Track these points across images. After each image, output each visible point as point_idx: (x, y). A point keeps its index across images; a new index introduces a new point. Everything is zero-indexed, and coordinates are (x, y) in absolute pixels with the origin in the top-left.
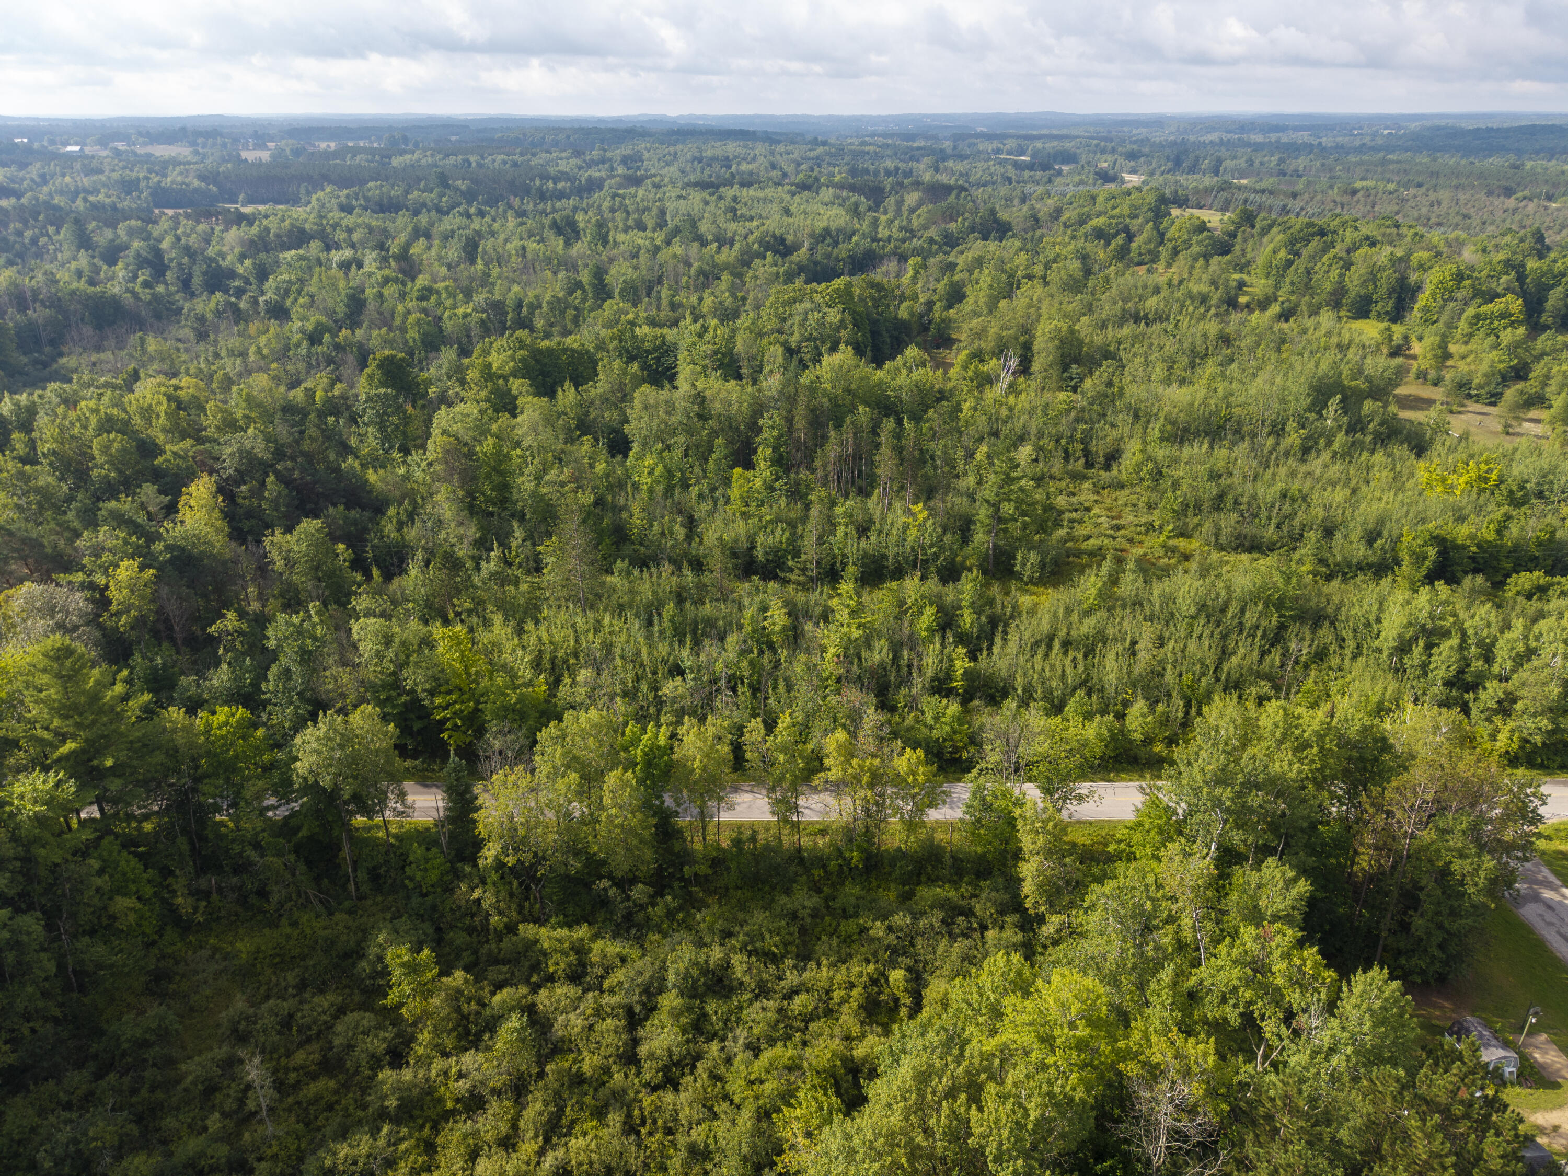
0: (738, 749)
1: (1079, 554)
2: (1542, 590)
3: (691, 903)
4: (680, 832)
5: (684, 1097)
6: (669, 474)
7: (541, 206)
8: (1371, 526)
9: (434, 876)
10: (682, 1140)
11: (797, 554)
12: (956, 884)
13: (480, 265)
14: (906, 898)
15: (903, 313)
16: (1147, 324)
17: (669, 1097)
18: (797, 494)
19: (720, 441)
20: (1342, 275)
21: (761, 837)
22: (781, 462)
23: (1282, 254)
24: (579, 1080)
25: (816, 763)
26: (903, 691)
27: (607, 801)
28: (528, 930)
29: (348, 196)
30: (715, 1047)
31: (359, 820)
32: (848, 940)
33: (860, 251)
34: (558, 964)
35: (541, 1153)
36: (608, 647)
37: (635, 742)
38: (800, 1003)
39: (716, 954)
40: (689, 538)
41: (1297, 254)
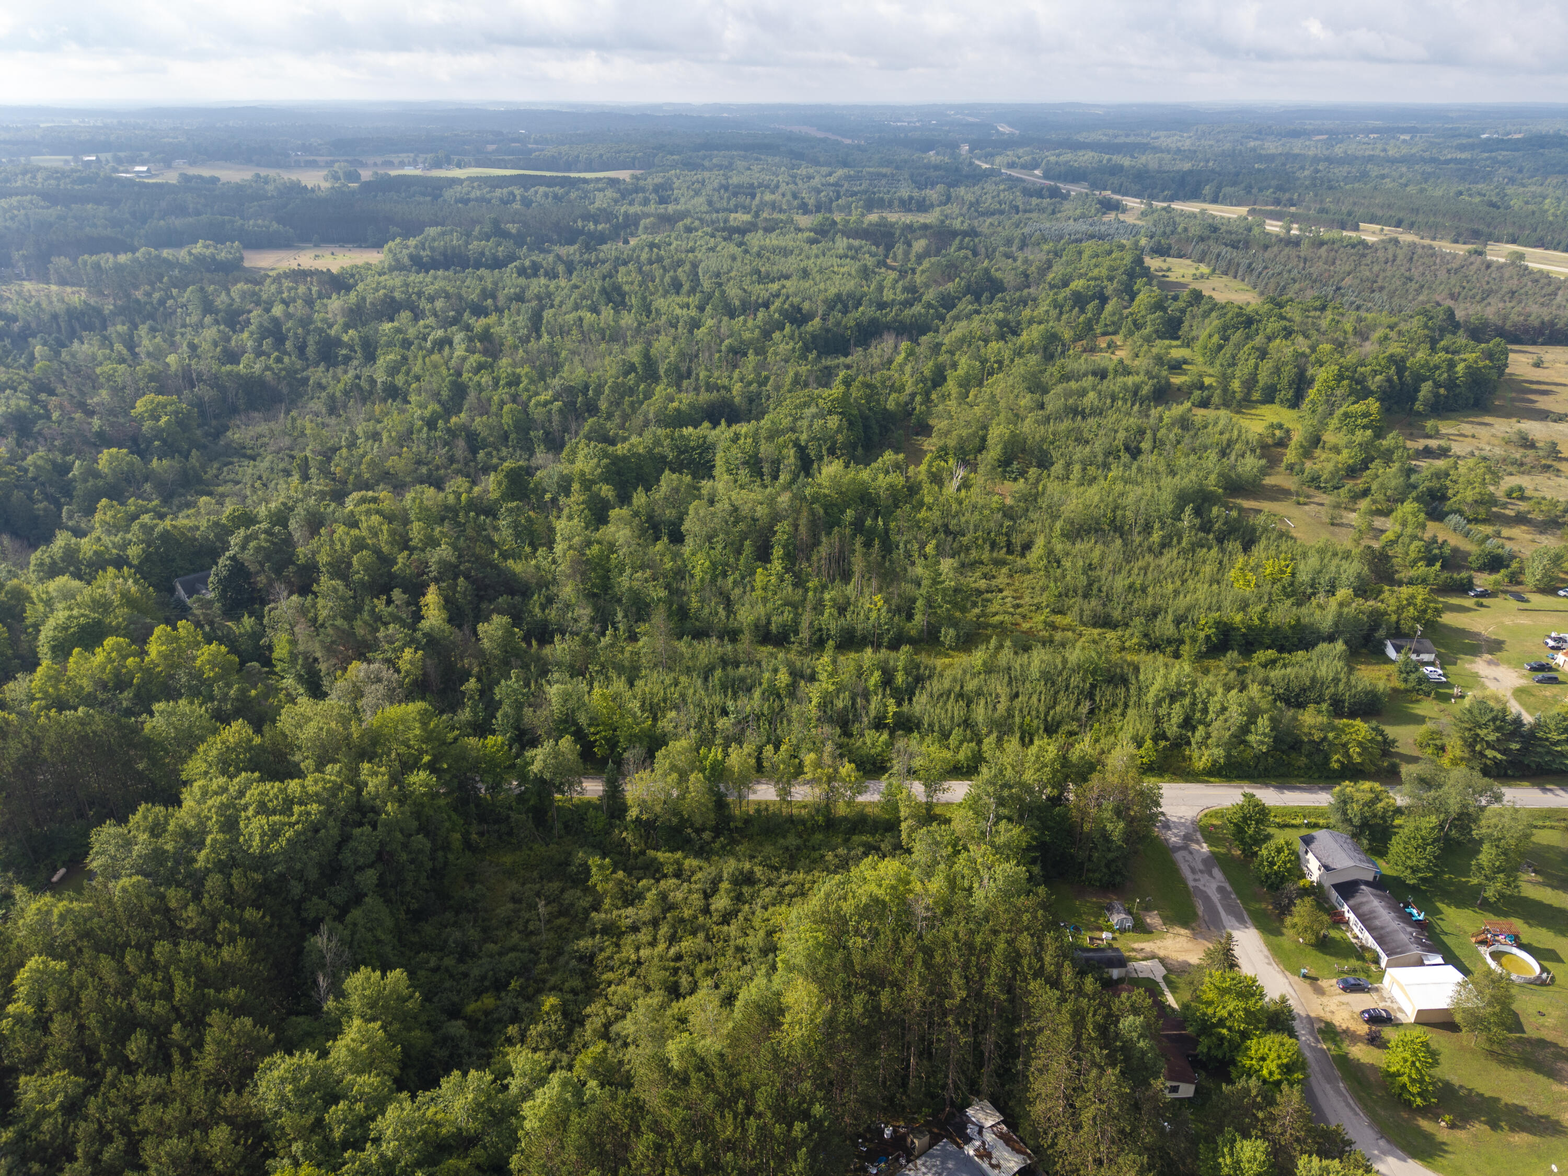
0: (759, 760)
1: (987, 626)
2: (1273, 662)
3: (733, 842)
4: (728, 805)
5: (733, 927)
6: (713, 564)
7: (586, 256)
8: (1181, 612)
9: (600, 826)
10: (732, 943)
11: (796, 633)
12: (873, 835)
13: (546, 338)
14: (846, 841)
15: (891, 405)
16: (1084, 418)
17: (726, 928)
18: (800, 583)
19: (747, 543)
20: (1256, 367)
21: (771, 809)
22: (790, 558)
23: (1216, 339)
24: (682, 920)
25: (799, 770)
26: (857, 725)
27: (691, 789)
28: (651, 853)
29: (416, 247)
30: (747, 907)
31: (558, 796)
32: (814, 861)
33: (865, 319)
34: (669, 869)
35: (668, 948)
36: (683, 696)
37: (706, 758)
38: (789, 889)
39: (747, 866)
40: (728, 618)
41: (1226, 339)
